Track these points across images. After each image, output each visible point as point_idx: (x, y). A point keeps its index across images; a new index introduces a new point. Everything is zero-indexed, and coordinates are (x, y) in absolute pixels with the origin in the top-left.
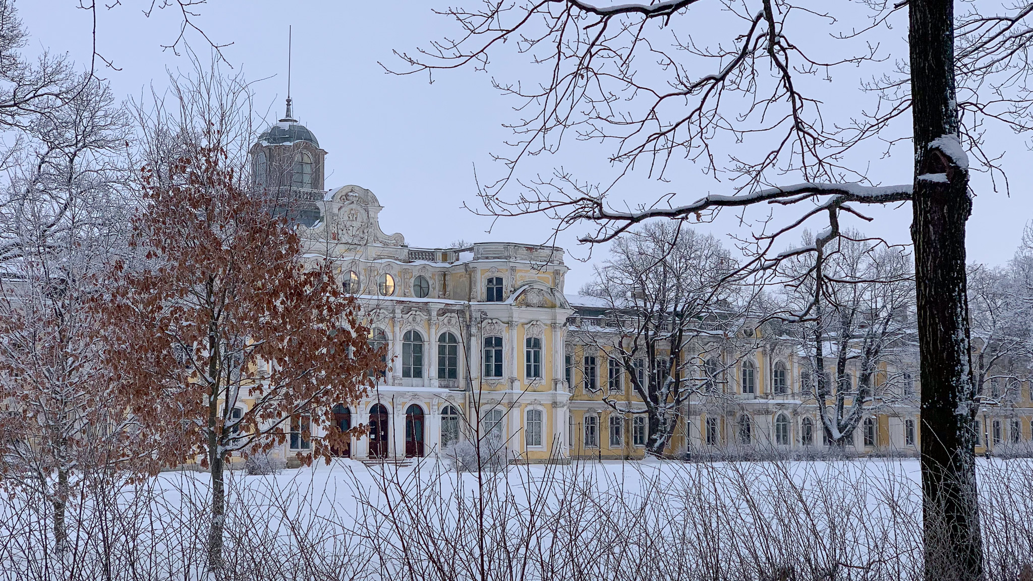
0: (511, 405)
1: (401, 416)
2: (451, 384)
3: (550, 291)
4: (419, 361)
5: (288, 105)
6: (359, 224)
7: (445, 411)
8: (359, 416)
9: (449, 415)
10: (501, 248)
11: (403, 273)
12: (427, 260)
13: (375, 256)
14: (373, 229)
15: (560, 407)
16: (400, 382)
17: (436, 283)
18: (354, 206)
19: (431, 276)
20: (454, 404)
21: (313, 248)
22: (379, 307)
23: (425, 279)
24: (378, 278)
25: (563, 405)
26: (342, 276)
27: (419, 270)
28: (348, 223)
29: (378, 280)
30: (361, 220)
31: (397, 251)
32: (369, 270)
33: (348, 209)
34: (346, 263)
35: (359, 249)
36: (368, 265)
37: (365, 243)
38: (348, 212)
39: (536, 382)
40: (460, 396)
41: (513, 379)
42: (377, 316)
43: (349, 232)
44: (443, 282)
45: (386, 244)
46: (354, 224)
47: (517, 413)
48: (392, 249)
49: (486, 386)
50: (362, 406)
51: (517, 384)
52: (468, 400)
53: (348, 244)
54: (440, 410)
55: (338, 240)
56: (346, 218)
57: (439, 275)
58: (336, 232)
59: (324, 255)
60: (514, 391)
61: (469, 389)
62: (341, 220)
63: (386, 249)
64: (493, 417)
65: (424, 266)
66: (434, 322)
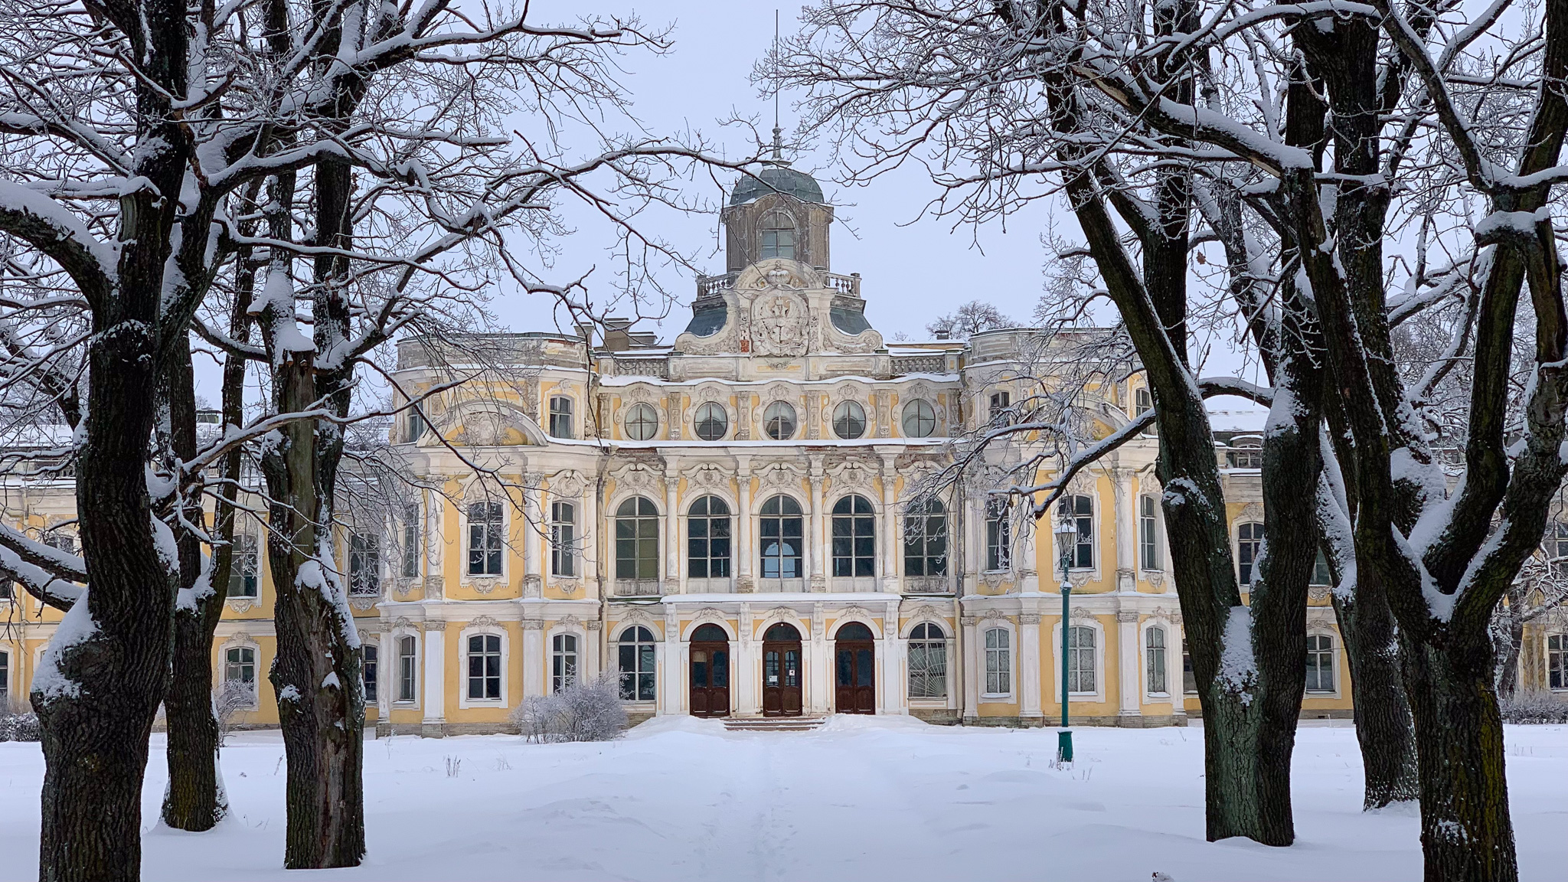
0: (1019, 619)
1: (824, 642)
2: (933, 584)
3: (1102, 410)
4: (867, 547)
5: (777, 137)
6: (793, 321)
7: (917, 632)
8: (741, 646)
9: (927, 640)
10: (1005, 338)
11: (877, 396)
12: (931, 370)
13: (824, 373)
14: (819, 328)
15: (1127, 621)
16: (828, 584)
17: (943, 410)
18: (780, 293)
19: (936, 398)
20: (935, 620)
21: (706, 368)
22: (780, 460)
23: (928, 404)
24: (830, 409)
25: (1135, 617)
26: (760, 411)
27: (910, 390)
28: (771, 322)
29: (831, 413)
30: (796, 314)
31: (868, 361)
32: (809, 397)
33: (769, 298)
34: (766, 388)
35: (793, 362)
36: (807, 388)
37: (804, 352)
38: (771, 304)
39: (1081, 576)
40: (946, 607)
41: (1023, 574)
42: (778, 474)
43: (773, 336)
44: (957, 408)
45: (846, 352)
46: (783, 322)
47: (1030, 633)
48: (858, 359)
49: (985, 587)
50: (747, 628)
51: (1030, 581)
52: (958, 611)
53: (770, 356)
54: (907, 630)
55: (753, 351)
56: (767, 313)
57: (950, 396)
58: (747, 338)
59: (726, 378)
60: (1023, 595)
61: (960, 592)
62: (758, 317)
63: (847, 359)
64: (998, 640)
65: (919, 383)
66: (890, 479)
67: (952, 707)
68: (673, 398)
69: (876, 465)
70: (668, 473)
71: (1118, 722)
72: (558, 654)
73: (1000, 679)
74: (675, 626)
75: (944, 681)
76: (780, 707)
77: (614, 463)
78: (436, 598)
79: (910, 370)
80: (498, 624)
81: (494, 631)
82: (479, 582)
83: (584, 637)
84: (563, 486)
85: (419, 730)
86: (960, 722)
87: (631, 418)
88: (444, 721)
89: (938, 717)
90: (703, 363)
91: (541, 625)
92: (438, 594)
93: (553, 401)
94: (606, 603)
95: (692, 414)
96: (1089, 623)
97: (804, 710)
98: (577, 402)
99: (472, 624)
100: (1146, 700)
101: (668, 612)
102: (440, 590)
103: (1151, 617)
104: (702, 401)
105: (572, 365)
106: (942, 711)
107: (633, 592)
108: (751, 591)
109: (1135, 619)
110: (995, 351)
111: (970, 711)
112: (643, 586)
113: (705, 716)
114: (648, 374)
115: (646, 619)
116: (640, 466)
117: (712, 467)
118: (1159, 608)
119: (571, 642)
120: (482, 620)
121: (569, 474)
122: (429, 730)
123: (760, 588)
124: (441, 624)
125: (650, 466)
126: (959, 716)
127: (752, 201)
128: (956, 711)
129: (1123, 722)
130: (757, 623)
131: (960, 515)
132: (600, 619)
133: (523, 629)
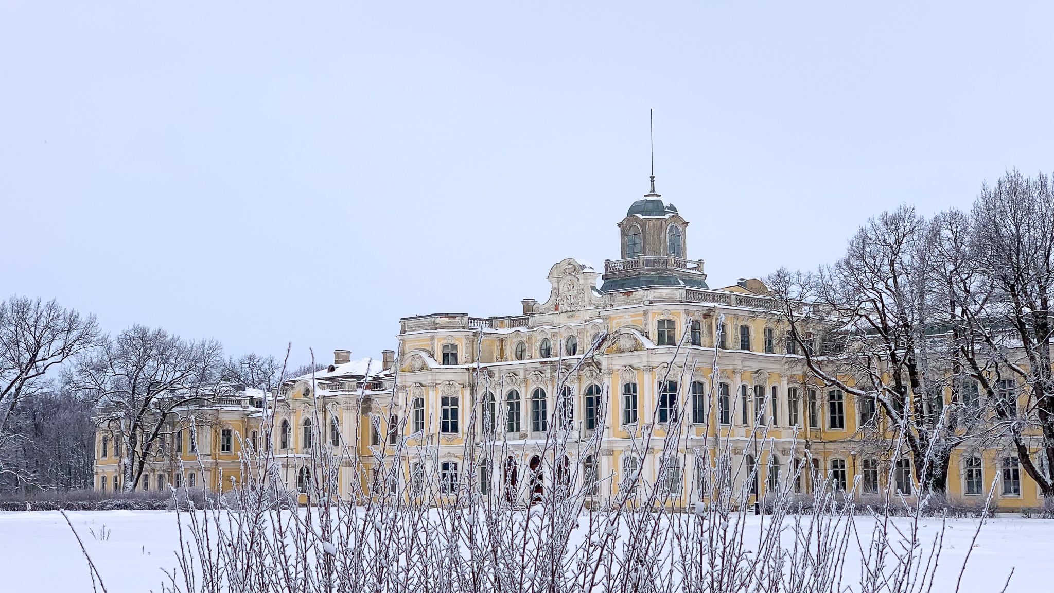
5: (652, 181)
6: (576, 292)
13: (588, 318)
14: (586, 294)
18: (569, 277)
20: (593, 453)
21: (544, 320)
22: (536, 369)
24: (590, 338)
26: (564, 341)
28: (567, 293)
30: (577, 288)
32: (579, 333)
33: (566, 281)
34: (565, 329)
35: (575, 314)
36: (580, 327)
37: (579, 308)
38: (567, 284)
42: (536, 377)
43: (568, 301)
45: (598, 306)
46: (571, 293)
53: (567, 312)
55: (560, 310)
56: (566, 289)
58: (557, 303)
59: (551, 325)
62: (561, 292)
70: (495, 379)
72: (445, 472)
74: (496, 457)
83: (460, 463)
90: (543, 318)
93: (445, 347)
94: (474, 446)
95: (538, 345)
98: (460, 346)
101: (493, 450)
104: (542, 338)
105: (455, 328)
108: (524, 439)
117: (511, 375)
121: (447, 383)
123: (532, 437)
130: (528, 455)
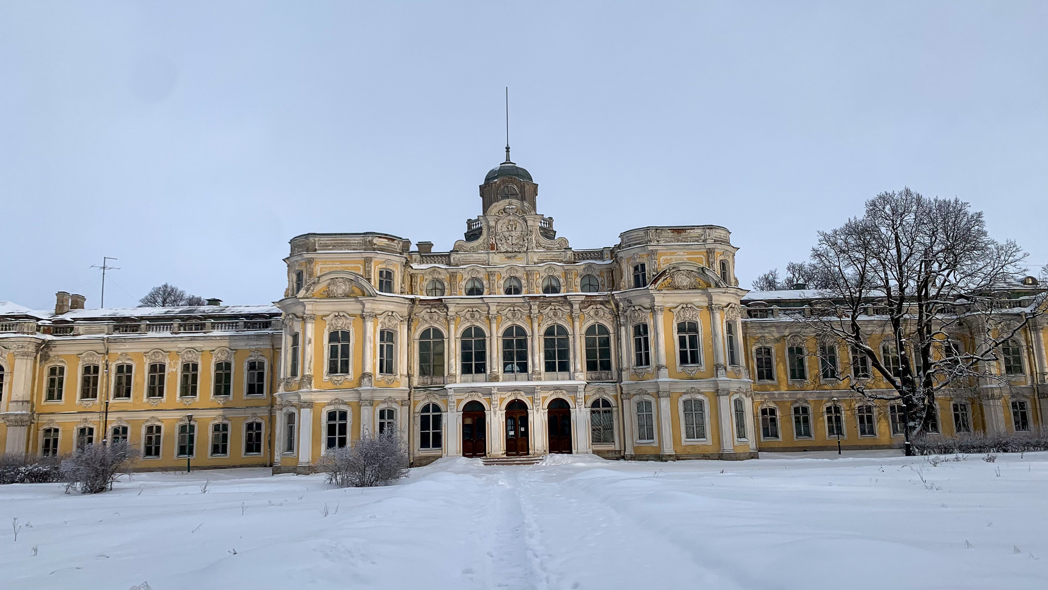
0: (658, 395)
1: (541, 410)
2: (603, 375)
3: (701, 272)
4: (565, 354)
5: (508, 151)
6: (519, 233)
7: (595, 404)
8: (492, 414)
9: (601, 409)
10: (642, 233)
11: (566, 273)
12: (595, 259)
13: (536, 261)
14: (533, 236)
15: (723, 395)
16: (542, 376)
17: (604, 280)
18: (511, 218)
19: (599, 273)
20: (606, 397)
21: (472, 259)
22: (513, 305)
23: (595, 277)
24: (540, 281)
25: (728, 393)
26: (502, 282)
27: (584, 269)
28: (507, 234)
29: (541, 283)
30: (521, 229)
31: (561, 254)
32: (528, 274)
33: (506, 221)
34: (505, 270)
35: (520, 255)
36: (527, 269)
37: (525, 249)
38: (507, 224)
39: (693, 369)
40: (612, 389)
41: (659, 368)
42: (513, 313)
43: (508, 241)
44: (611, 279)
45: (549, 249)
46: (513, 233)
47: (665, 403)
48: (555, 253)
49: (635, 376)
50: (496, 403)
51: (664, 371)
52: (619, 391)
53: (507, 252)
54: (589, 403)
55: (497, 249)
56: (505, 229)
57: (607, 272)
58: (494, 242)
59: (482, 264)
60: (660, 380)
61: (620, 380)
62: (499, 231)
63: (549, 253)
64: (644, 409)
65: (590, 265)
66: (577, 315)
67: (617, 448)
68: (453, 276)
69: (568, 308)
70: (449, 313)
71: (721, 457)
72: (382, 421)
73: (647, 430)
74: (454, 402)
75: (612, 433)
76: (515, 450)
77: (418, 308)
78: (307, 388)
79: (584, 259)
80: (346, 404)
81: (343, 408)
82: (335, 378)
83: (399, 410)
84: (387, 320)
85: (296, 470)
86: (623, 458)
87: (430, 287)
88: (311, 464)
89: (610, 455)
90: (470, 256)
91: (372, 403)
92: (309, 386)
93: (381, 272)
94: (413, 390)
95: (463, 284)
96: (700, 397)
97: (530, 452)
98: (396, 273)
99: (329, 404)
100: (736, 443)
101: (449, 394)
102: (310, 384)
103: (736, 393)
104: (469, 277)
105: (393, 252)
106: (612, 451)
107: (429, 383)
108: (498, 381)
109: (728, 394)
110: (636, 240)
111: (629, 451)
112: (435, 380)
113: (471, 457)
114: (439, 263)
115: (436, 399)
116: (433, 310)
117: (474, 309)
118: (740, 387)
119: (391, 414)
120: (337, 401)
121: (390, 314)
122: (302, 470)
123: (503, 379)
124: (310, 405)
125: (439, 310)
126: (622, 454)
127: (496, 180)
128: (620, 451)
129: (724, 457)
130: (502, 400)
131: (618, 336)
132: (409, 399)
133: (361, 406)
